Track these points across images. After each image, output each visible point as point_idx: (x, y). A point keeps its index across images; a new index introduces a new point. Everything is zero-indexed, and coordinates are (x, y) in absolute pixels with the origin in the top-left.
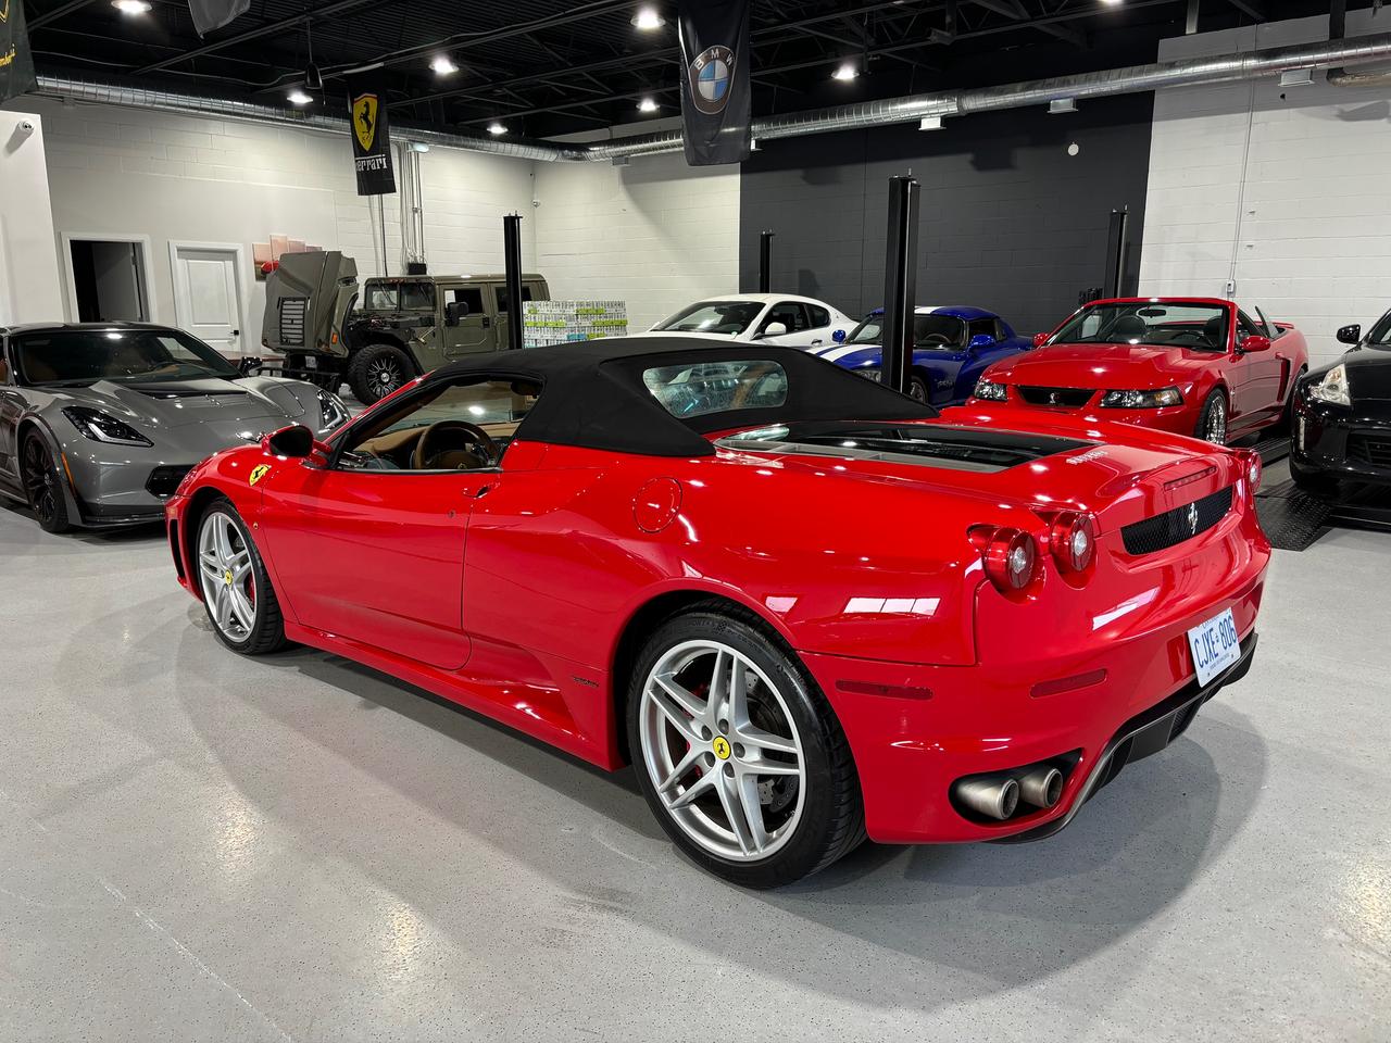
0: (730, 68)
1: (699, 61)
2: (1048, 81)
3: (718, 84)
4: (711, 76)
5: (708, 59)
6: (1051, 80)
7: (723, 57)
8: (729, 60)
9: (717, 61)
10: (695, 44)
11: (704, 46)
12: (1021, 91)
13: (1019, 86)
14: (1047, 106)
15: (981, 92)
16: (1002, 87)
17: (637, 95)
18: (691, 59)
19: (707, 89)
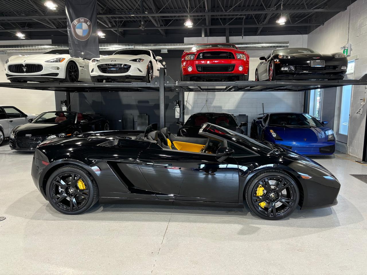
0: (89, 26)
1: (75, 22)
2: (160, 44)
3: (84, 31)
4: (81, 28)
5: (79, 22)
6: (161, 44)
7: (86, 22)
8: (88, 23)
9: (83, 23)
10: (74, 16)
11: (78, 17)
12: (153, 46)
13: (152, 44)
14: (160, 51)
15: (141, 45)
16: (147, 44)
17: (14, 31)
18: (72, 21)
19: (79, 32)
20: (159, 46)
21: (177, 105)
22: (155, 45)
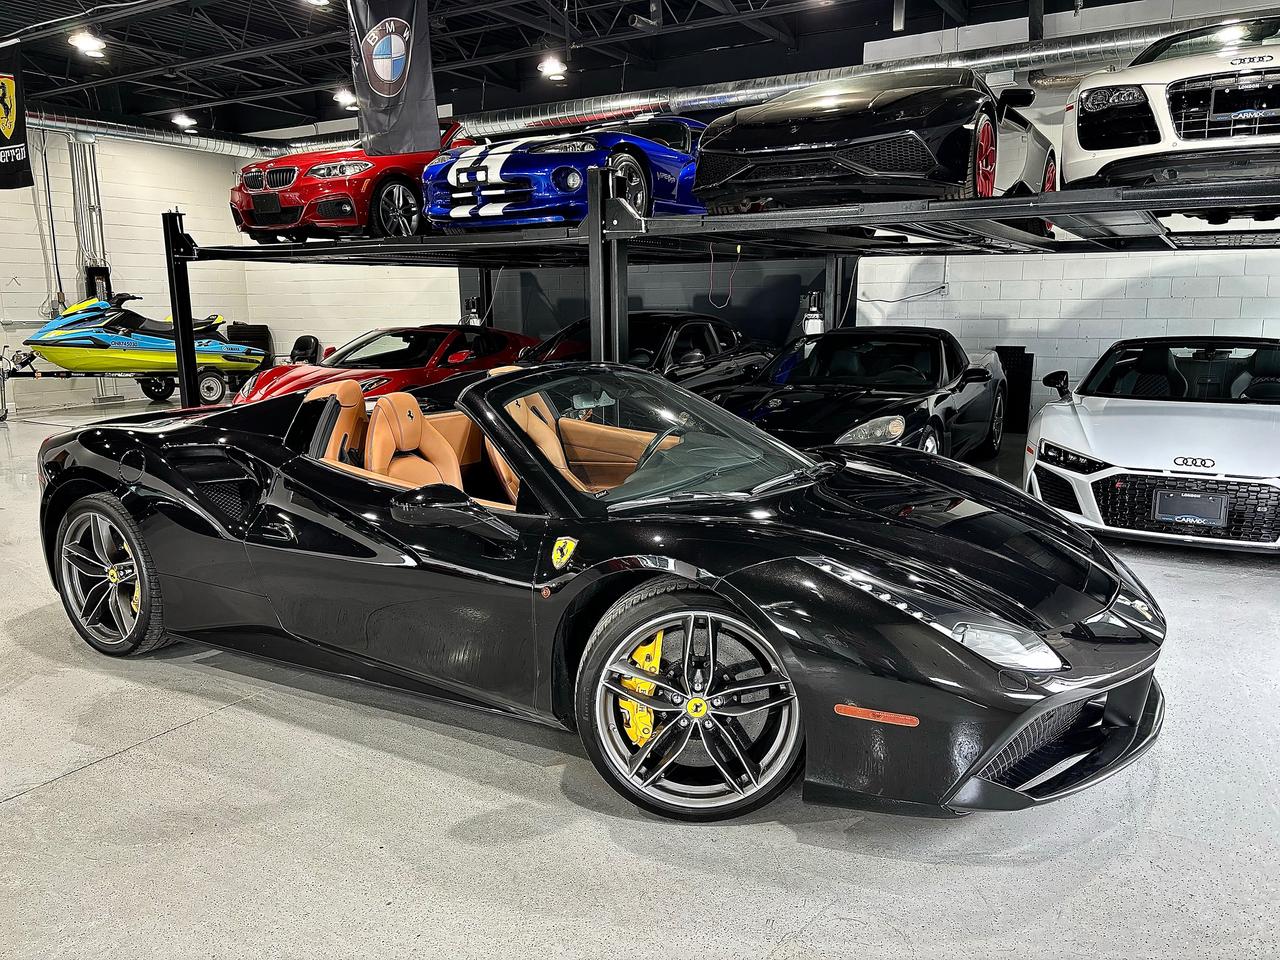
0: (407, 44)
1: (373, 34)
3: (394, 63)
4: (388, 53)
5: (384, 33)
6: (763, 80)
7: (399, 32)
9: (393, 37)
10: (366, 17)
11: (377, 18)
16: (713, 85)
18: (363, 34)
19: (383, 68)
20: (753, 87)
21: (814, 309)
22: (739, 88)
